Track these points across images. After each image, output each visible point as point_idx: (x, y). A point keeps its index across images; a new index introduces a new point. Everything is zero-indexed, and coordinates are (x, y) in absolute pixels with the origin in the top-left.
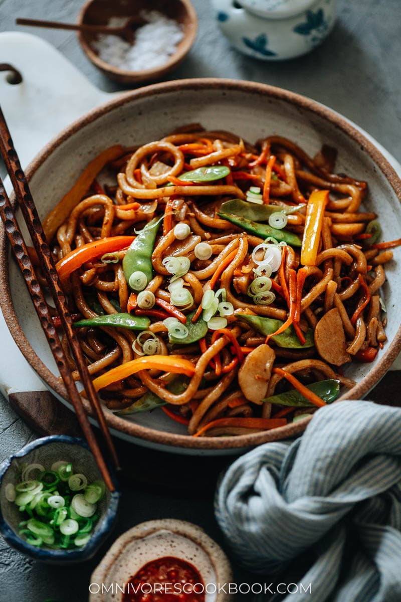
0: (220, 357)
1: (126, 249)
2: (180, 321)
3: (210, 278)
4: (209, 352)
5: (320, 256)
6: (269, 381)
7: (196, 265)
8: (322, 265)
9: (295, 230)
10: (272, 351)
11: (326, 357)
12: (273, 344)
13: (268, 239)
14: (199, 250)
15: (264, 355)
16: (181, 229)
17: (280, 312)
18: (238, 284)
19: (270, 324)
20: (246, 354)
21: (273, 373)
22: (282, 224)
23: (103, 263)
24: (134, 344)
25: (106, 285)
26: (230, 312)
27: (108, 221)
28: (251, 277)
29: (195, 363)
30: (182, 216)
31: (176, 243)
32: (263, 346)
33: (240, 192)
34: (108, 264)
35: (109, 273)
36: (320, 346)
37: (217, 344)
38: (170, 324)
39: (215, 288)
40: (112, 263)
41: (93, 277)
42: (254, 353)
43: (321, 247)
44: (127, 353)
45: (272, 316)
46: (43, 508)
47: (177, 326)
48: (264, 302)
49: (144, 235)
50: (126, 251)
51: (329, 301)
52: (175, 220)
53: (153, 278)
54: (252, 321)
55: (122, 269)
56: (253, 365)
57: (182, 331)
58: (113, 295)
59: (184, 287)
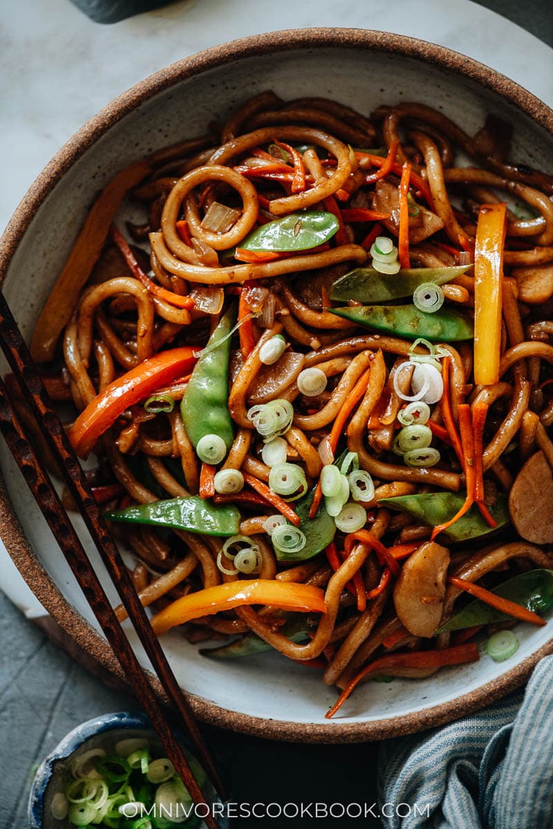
0: (363, 575)
1: (186, 382)
2: (289, 522)
3: (327, 428)
4: (344, 572)
5: (504, 361)
6: (443, 600)
7: (303, 404)
8: (507, 376)
9: (460, 310)
10: (444, 551)
11: (532, 538)
12: (444, 539)
13: (417, 342)
14: (304, 383)
15: (433, 562)
16: (270, 347)
17: (451, 479)
18: (376, 442)
19: (438, 503)
20: (403, 560)
21: (448, 583)
22: (431, 306)
23: (149, 413)
24: (219, 557)
25: (158, 447)
26: (368, 495)
27: (145, 331)
28: (397, 428)
29: (323, 587)
30: (269, 318)
31: (265, 371)
32: (427, 547)
33: (360, 252)
34: (158, 414)
35: (162, 426)
36: (520, 523)
37: (355, 556)
38: (277, 528)
39: (340, 449)
40: (162, 411)
41: (136, 442)
42: (418, 559)
43: (507, 343)
44: (209, 571)
45: (437, 488)
46: (113, 820)
47: (286, 532)
48: (422, 462)
49: (210, 358)
50: (184, 386)
51: (528, 439)
52: (257, 329)
53: (235, 437)
54: (409, 508)
55: (182, 420)
56: (415, 581)
57: (294, 538)
58: (172, 463)
59: (290, 460)
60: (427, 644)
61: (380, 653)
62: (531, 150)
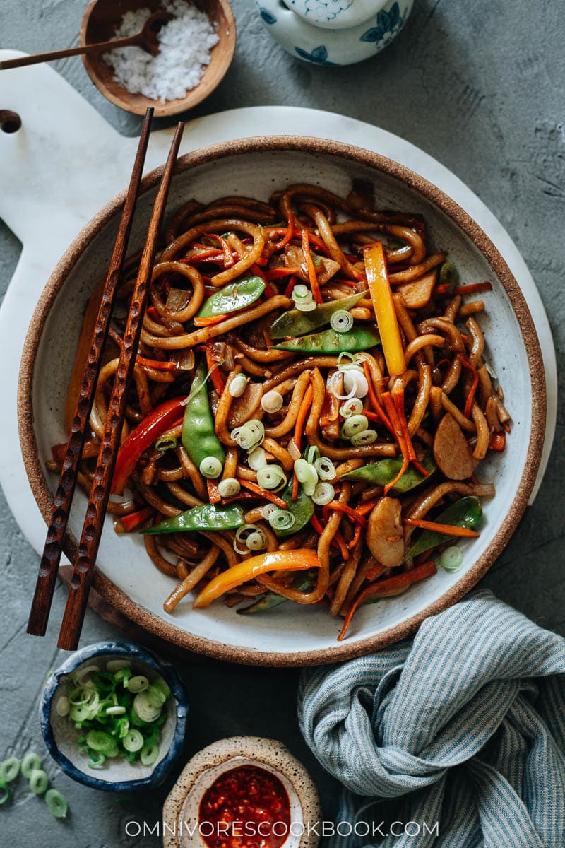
0: (342, 532)
1: (181, 423)
2: (279, 507)
3: (291, 432)
4: (327, 534)
5: (407, 354)
6: (403, 537)
7: (271, 420)
8: (411, 364)
9: (366, 325)
10: (396, 502)
11: (456, 477)
12: (393, 494)
13: (341, 355)
14: (266, 405)
15: (389, 511)
16: (236, 383)
17: (389, 449)
18: (328, 435)
19: (384, 468)
20: (367, 515)
21: (403, 524)
22: (345, 326)
23: (160, 452)
24: (235, 543)
25: (171, 474)
26: (332, 474)
27: (143, 393)
28: (341, 421)
29: (315, 548)
30: (230, 363)
31: (236, 403)
32: (384, 501)
33: (285, 299)
34: (166, 451)
35: (172, 459)
36: (446, 469)
37: (333, 521)
38: (271, 513)
39: (304, 446)
40: (169, 449)
41: (156, 474)
42: (377, 513)
43: (405, 342)
44: (230, 556)
45: (380, 457)
47: (279, 515)
48: (365, 441)
49: (196, 401)
50: (181, 426)
51: (437, 407)
52: (224, 373)
53: (226, 454)
54: (364, 477)
56: (380, 528)
57: (286, 518)
58: (185, 483)
59: (269, 462)
60: (398, 571)
61: (366, 584)
62: (390, 198)
